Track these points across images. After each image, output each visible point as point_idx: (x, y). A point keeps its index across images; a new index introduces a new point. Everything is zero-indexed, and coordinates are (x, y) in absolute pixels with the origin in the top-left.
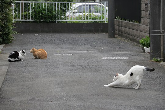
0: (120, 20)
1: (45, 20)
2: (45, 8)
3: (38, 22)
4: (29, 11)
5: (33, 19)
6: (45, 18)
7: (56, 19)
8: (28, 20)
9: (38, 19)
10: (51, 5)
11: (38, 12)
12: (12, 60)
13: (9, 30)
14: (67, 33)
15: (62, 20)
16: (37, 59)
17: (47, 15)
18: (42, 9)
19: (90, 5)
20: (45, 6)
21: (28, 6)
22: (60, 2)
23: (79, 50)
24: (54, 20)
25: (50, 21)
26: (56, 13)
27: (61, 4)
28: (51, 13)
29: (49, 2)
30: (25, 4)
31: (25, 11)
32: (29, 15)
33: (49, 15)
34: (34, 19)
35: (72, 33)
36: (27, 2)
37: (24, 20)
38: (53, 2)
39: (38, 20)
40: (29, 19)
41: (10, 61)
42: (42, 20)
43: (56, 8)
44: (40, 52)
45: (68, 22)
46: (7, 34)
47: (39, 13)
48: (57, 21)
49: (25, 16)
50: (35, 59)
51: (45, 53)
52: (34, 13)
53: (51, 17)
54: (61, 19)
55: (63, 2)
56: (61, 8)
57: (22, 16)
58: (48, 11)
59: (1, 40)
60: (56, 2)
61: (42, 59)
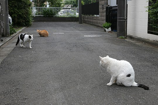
0: (84, 16)
3: (46, 17)
4: (41, 11)
5: (43, 15)
6: (49, 15)
8: (41, 16)
9: (45, 15)
19: (68, 11)
20: (49, 9)
22: (55, 8)
24: (53, 16)
25: (51, 16)
26: (54, 12)
27: (56, 8)
28: (52, 12)
30: (40, 8)
33: (51, 14)
37: (39, 16)
38: (52, 8)
43: (54, 10)
44: (43, 32)
45: (59, 17)
46: (29, 21)
47: (46, 12)
49: (40, 14)
50: (40, 37)
52: (44, 13)
54: (56, 15)
55: (57, 8)
56: (56, 10)
57: (38, 14)
58: (50, 12)
59: (24, 24)
60: (54, 8)
61: (45, 37)
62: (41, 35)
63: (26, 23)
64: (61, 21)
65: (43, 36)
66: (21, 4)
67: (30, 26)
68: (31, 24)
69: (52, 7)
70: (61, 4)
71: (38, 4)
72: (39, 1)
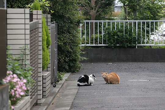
1: (121, 45)
2: (122, 28)
3: (113, 47)
4: (100, 33)
5: (106, 44)
6: (122, 42)
7: (137, 43)
8: (99, 45)
9: (112, 43)
10: (130, 24)
11: (112, 34)
12: (81, 84)
13: (76, 55)
14: (151, 62)
15: (144, 45)
16: (108, 84)
17: (124, 38)
18: (117, 30)
20: (122, 26)
21: (100, 26)
22: (141, 21)
23: (159, 77)
24: (134, 45)
25: (128, 47)
26: (137, 35)
27: (144, 23)
28: (130, 35)
29: (128, 20)
30: (96, 23)
31: (96, 33)
32: (101, 39)
33: (127, 38)
34: (108, 44)
35: (158, 62)
36: (98, 21)
37: (94, 45)
38: (133, 21)
39: (112, 45)
40: (101, 43)
41: (79, 85)
42: (118, 45)
43: (136, 29)
44: (111, 76)
45: (152, 48)
46: (74, 60)
47: (114, 35)
48: (138, 46)
49: (96, 39)
51: (117, 77)
52: (107, 36)
53: (130, 41)
54: (144, 43)
55: (146, 21)
56: (143, 29)
57: (92, 40)
58: (126, 33)
59: (67, 67)
60: (137, 21)
61: (114, 84)
62: (109, 82)
63: (69, 66)
64: (157, 61)
65: (111, 83)
66: (62, 22)
67: (78, 71)
68: (80, 67)
69: (132, 19)
70: (160, 8)
71: (93, 12)
72: (96, 2)
